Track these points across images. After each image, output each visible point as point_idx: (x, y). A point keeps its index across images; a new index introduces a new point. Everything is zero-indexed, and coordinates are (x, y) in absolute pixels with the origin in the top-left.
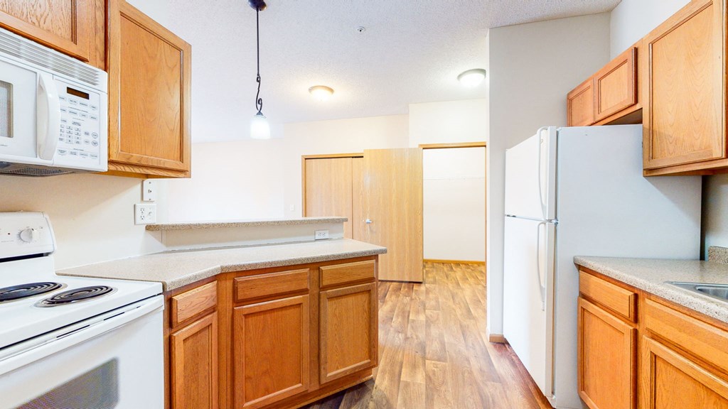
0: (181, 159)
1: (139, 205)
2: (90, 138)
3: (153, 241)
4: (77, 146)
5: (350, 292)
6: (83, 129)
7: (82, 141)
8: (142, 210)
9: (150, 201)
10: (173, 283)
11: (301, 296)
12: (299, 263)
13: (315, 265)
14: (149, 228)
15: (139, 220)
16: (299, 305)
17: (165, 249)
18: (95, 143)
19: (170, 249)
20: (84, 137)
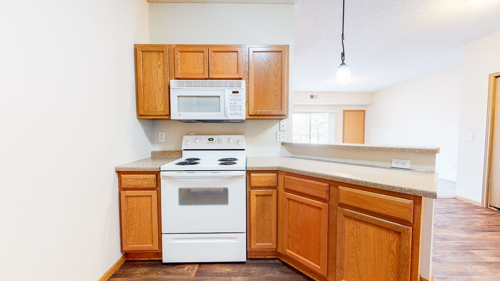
0: (281, 109)
1: (278, 133)
2: (239, 108)
3: (285, 150)
4: (236, 111)
5: (373, 222)
6: (237, 105)
7: (237, 110)
8: (280, 135)
9: (283, 131)
10: (250, 168)
11: (321, 203)
12: (321, 177)
13: (334, 183)
14: (283, 144)
15: (278, 140)
16: (320, 209)
17: (291, 155)
18: (240, 109)
19: (293, 156)
20: (237, 108)
